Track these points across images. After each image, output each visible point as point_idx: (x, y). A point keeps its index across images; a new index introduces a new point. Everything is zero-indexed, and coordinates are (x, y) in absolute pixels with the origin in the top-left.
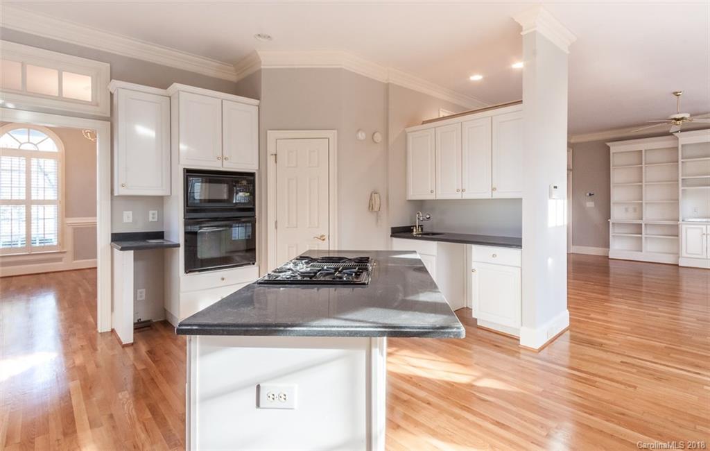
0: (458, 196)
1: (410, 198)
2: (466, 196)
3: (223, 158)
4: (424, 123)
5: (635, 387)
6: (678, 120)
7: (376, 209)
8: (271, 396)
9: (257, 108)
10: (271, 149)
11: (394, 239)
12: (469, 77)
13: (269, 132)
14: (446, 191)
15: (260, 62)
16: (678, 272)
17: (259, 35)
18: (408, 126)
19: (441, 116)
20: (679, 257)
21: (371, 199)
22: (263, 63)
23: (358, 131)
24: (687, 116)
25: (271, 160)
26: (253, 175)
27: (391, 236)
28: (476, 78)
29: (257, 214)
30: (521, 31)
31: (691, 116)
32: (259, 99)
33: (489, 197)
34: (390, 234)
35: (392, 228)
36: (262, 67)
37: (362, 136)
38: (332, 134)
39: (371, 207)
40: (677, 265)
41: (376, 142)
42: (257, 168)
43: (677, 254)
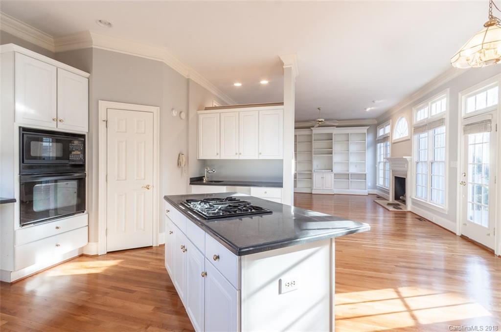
0: (236, 158)
1: (200, 158)
2: (241, 157)
3: (56, 120)
4: (207, 109)
5: (342, 251)
6: (320, 122)
7: (183, 165)
8: (288, 285)
9: (88, 80)
10: (102, 116)
11: (192, 186)
12: (233, 84)
13: (100, 101)
14: (228, 154)
15: (92, 42)
16: (312, 196)
17: (100, 21)
18: (198, 110)
19: (214, 106)
20: (312, 190)
21: (179, 159)
22: (94, 43)
23: (173, 109)
24: (323, 120)
25: (102, 126)
26: (83, 136)
27: (190, 184)
28: (238, 85)
29: (86, 170)
30: (283, 65)
31: (325, 120)
32: (90, 73)
33: (257, 158)
34: (189, 183)
35: (191, 179)
36: (93, 47)
37: (175, 113)
38: (155, 110)
39: (179, 164)
40: (311, 193)
41: (182, 119)
42: (88, 131)
43: (311, 188)
